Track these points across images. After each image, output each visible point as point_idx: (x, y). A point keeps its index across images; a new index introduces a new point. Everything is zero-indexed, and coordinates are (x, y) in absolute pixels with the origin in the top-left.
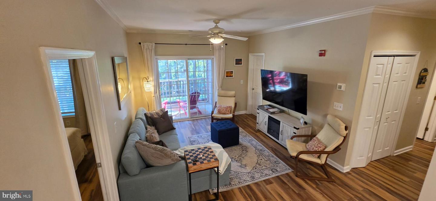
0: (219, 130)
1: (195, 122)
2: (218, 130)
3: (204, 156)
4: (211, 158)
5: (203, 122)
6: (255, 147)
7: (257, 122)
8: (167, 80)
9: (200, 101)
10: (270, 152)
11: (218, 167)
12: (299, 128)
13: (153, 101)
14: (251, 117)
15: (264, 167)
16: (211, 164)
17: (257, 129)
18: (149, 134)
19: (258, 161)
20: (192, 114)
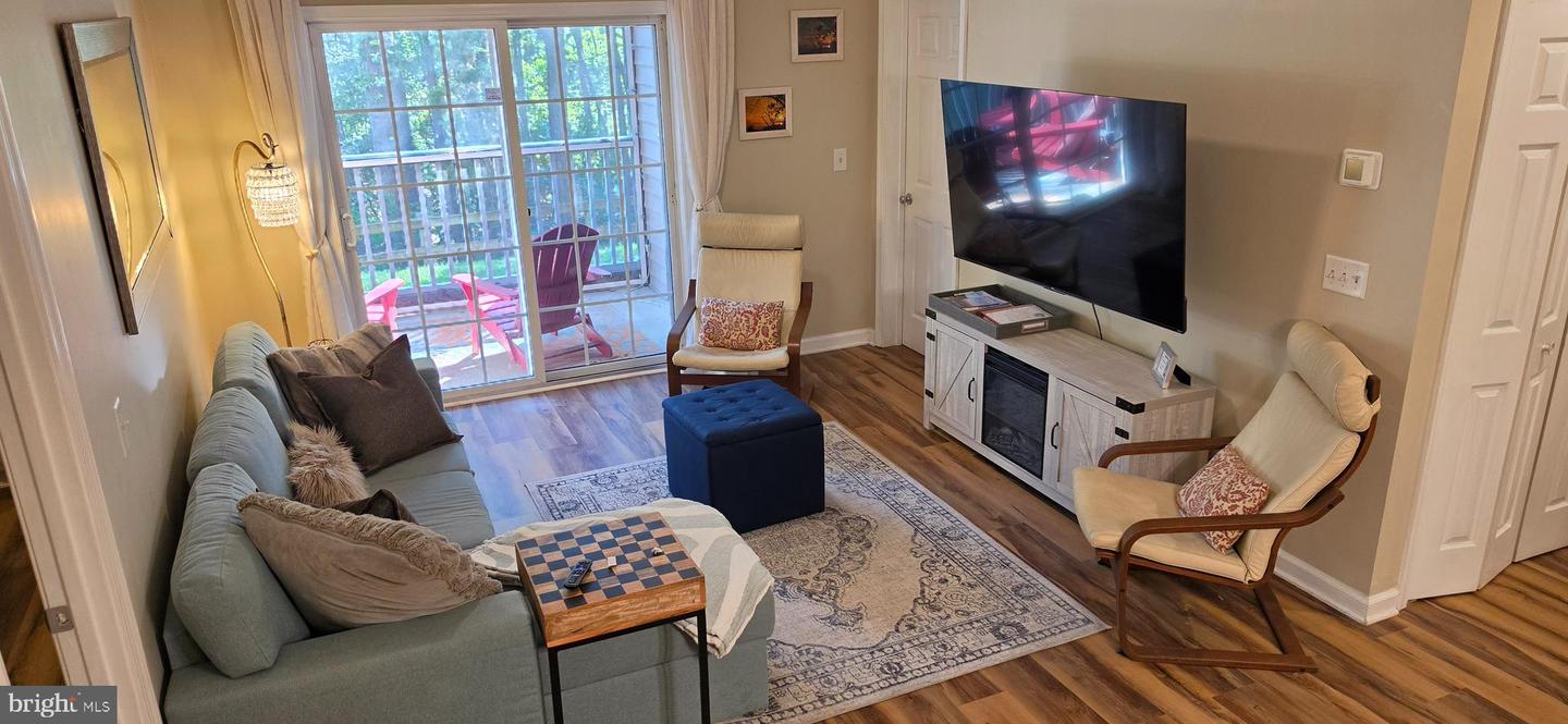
0: (708, 437)
1: (577, 405)
2: (704, 434)
3: (626, 562)
4: (661, 569)
5: (620, 400)
6: (910, 522)
7: (928, 384)
8: (387, 157)
9: (598, 279)
10: (994, 543)
11: (701, 615)
12: (1143, 405)
13: (307, 284)
14: (898, 360)
15: (954, 619)
16: (662, 600)
17: (927, 426)
18: (306, 469)
19: (923, 592)
20: (555, 362)
